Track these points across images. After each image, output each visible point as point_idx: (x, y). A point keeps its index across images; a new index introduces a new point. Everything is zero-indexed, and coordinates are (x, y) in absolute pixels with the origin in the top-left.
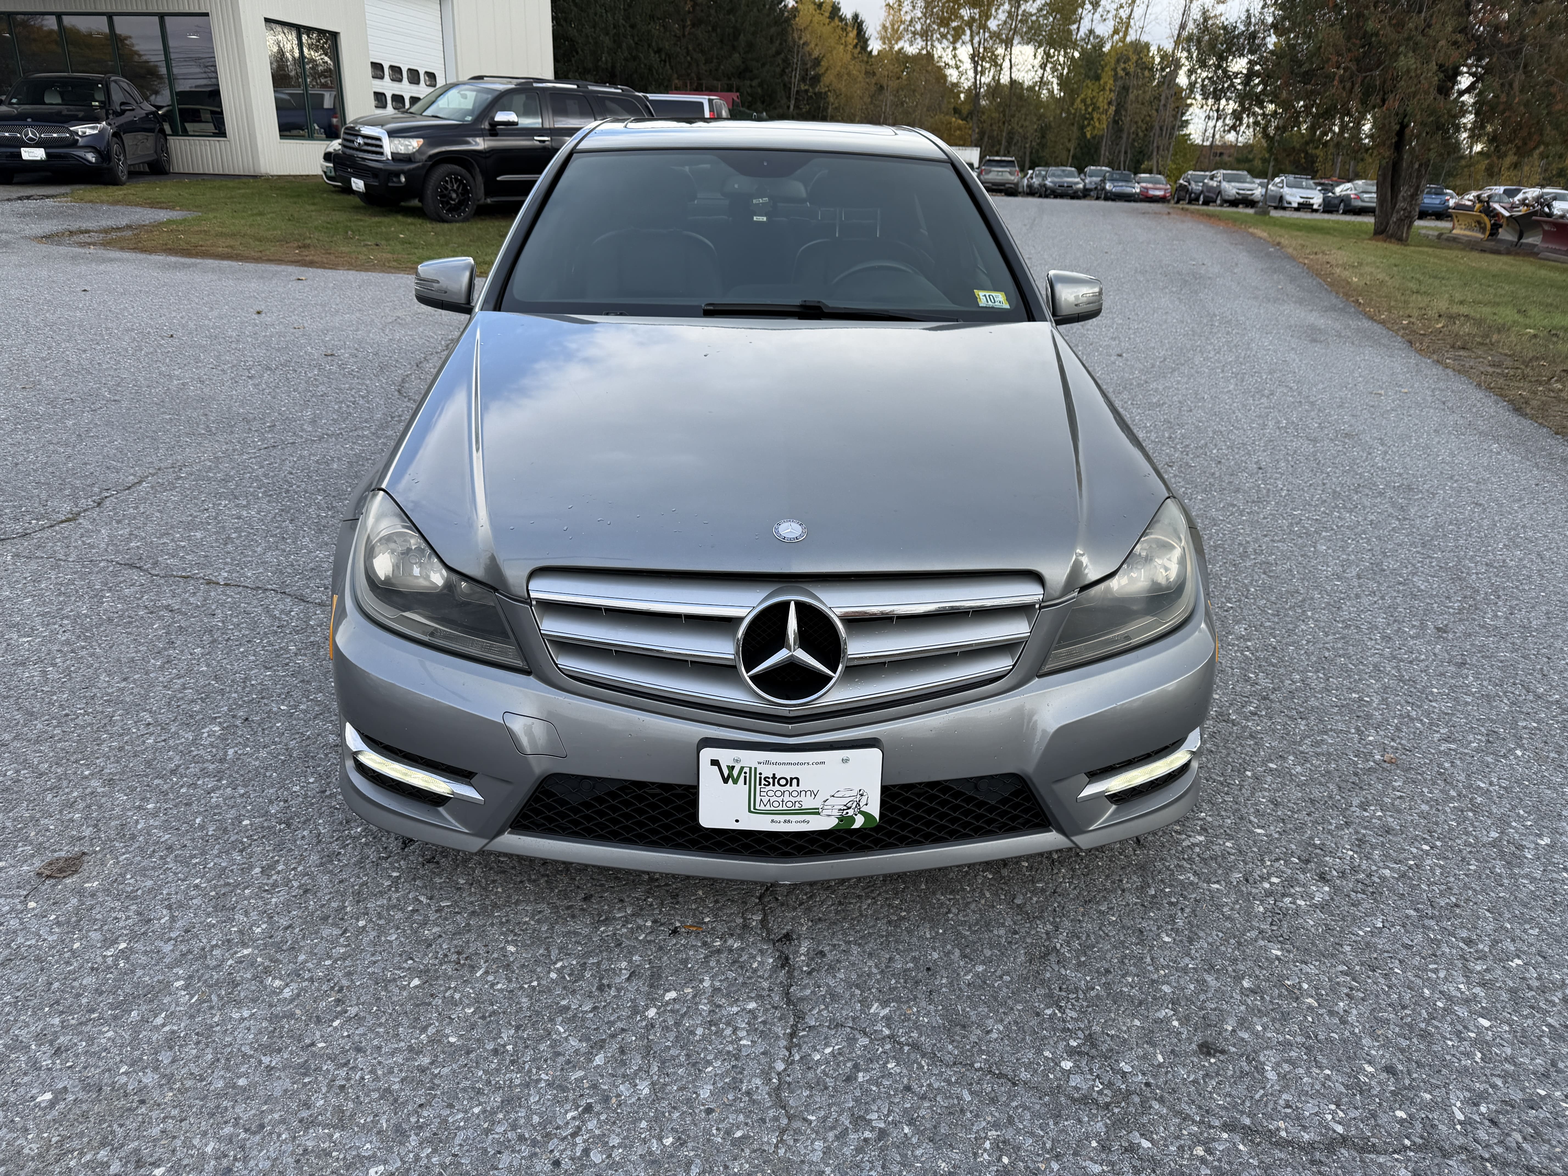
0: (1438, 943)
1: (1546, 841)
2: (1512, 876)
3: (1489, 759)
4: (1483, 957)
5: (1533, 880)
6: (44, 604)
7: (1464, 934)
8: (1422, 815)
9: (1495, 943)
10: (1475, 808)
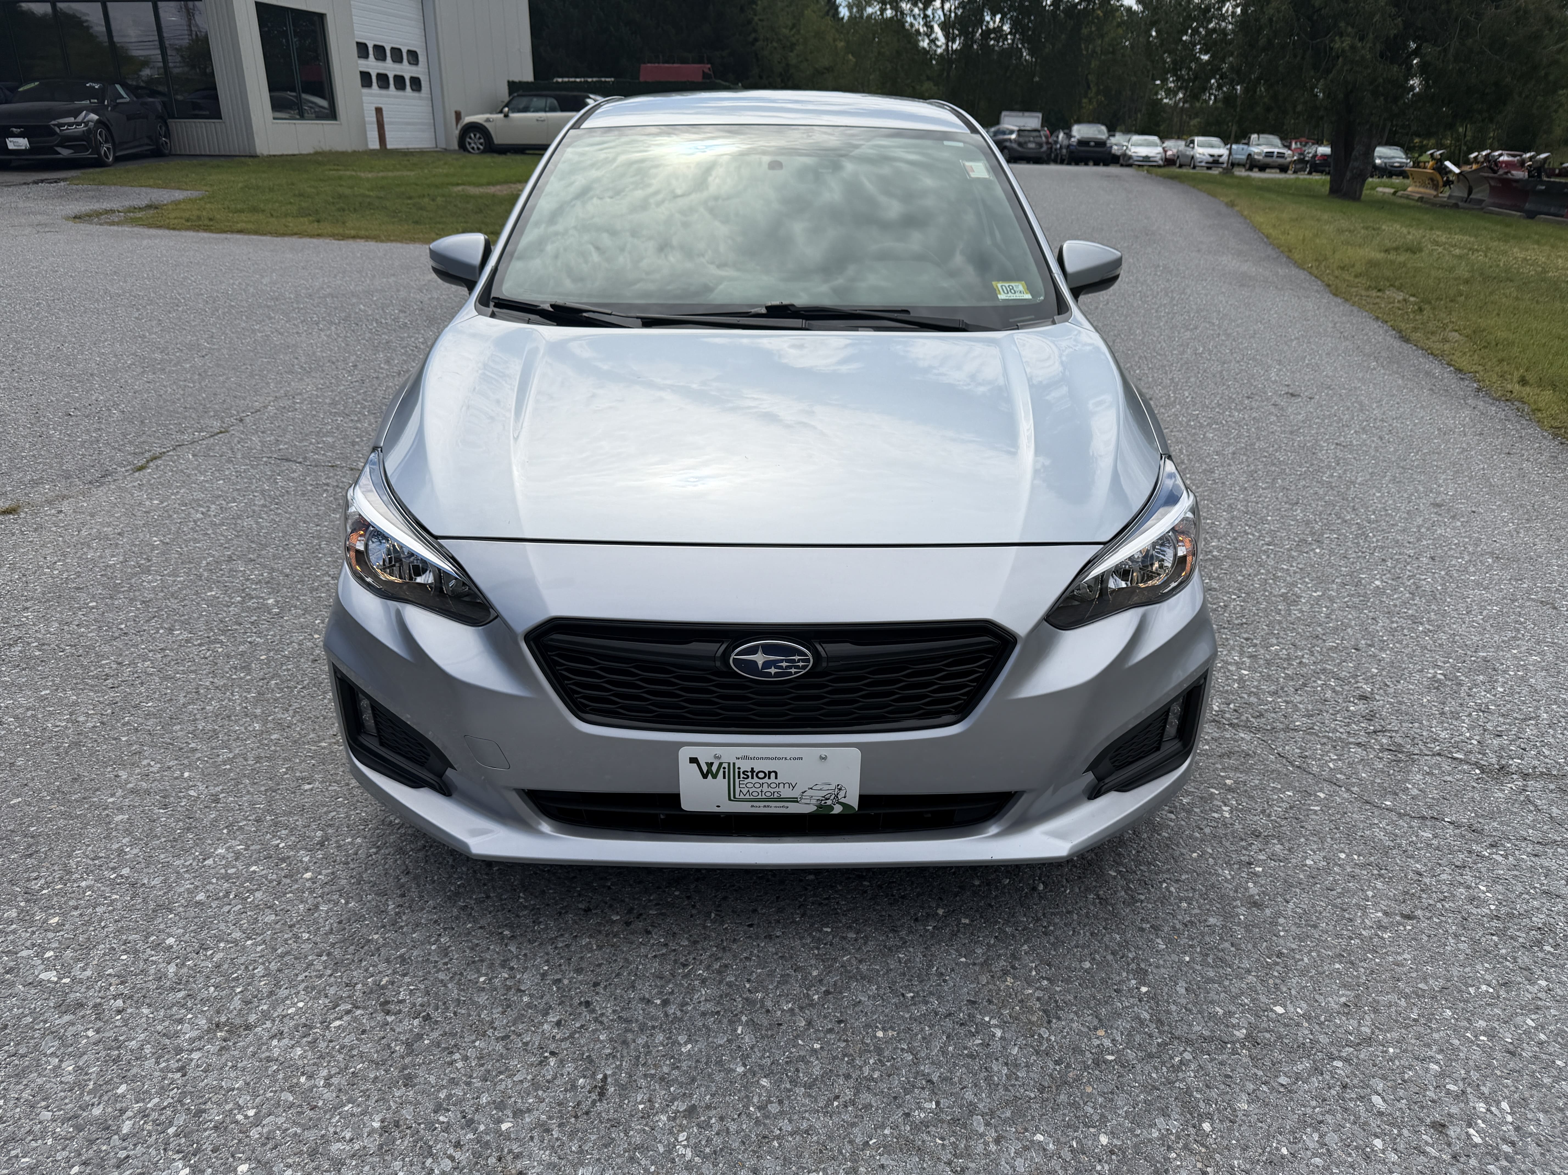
0: (1227, 639)
1: (1319, 593)
2: (1290, 610)
3: (1295, 554)
4: (1255, 645)
5: (1301, 611)
6: (234, 484)
7: (1245, 636)
8: (1237, 582)
9: (1264, 639)
10: (1275, 578)
